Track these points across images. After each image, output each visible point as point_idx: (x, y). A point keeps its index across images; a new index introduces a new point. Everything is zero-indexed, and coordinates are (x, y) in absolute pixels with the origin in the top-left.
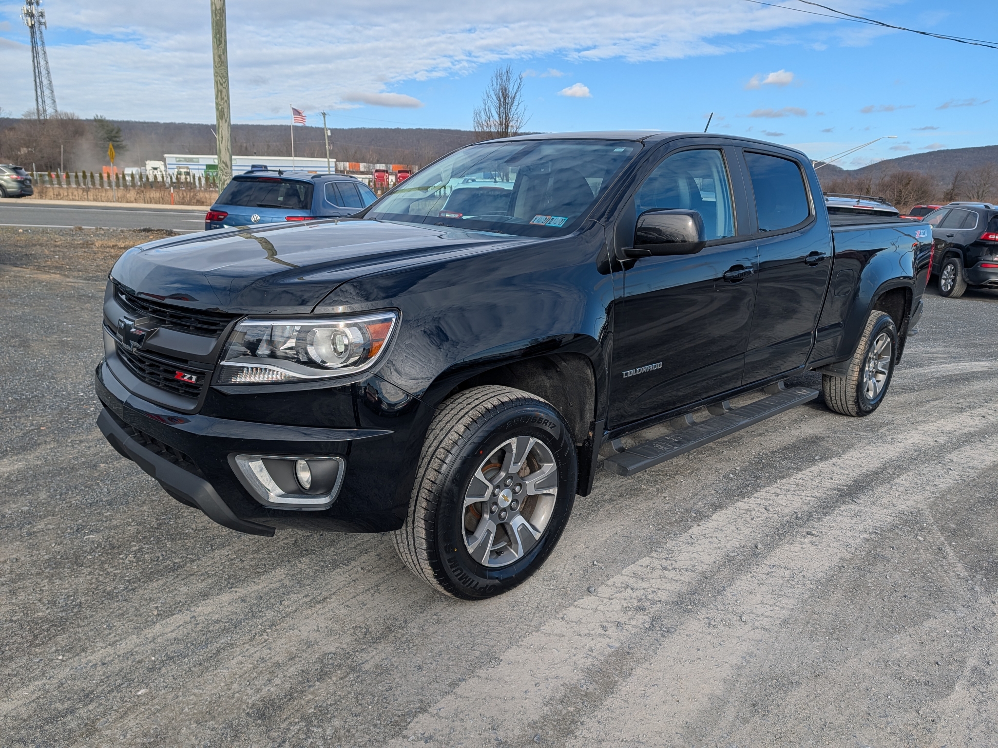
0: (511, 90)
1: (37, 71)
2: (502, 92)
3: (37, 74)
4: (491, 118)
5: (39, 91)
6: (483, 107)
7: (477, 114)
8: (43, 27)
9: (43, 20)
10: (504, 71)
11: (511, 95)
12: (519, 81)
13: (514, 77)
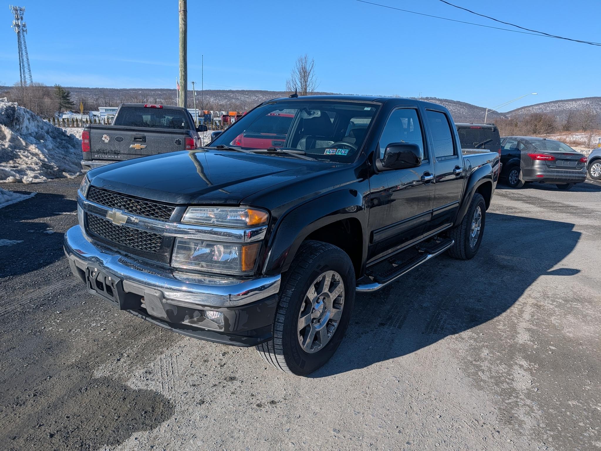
0: (308, 68)
1: (21, 59)
2: (303, 70)
3: (21, 61)
4: (296, 85)
5: (22, 70)
6: (291, 78)
7: (288, 83)
8: (25, 33)
9: (25, 29)
10: (303, 57)
11: (308, 71)
12: (312, 63)
13: (309, 61)
